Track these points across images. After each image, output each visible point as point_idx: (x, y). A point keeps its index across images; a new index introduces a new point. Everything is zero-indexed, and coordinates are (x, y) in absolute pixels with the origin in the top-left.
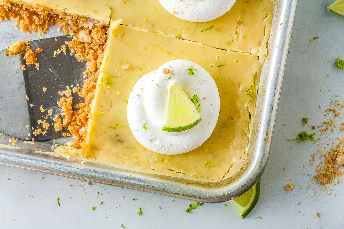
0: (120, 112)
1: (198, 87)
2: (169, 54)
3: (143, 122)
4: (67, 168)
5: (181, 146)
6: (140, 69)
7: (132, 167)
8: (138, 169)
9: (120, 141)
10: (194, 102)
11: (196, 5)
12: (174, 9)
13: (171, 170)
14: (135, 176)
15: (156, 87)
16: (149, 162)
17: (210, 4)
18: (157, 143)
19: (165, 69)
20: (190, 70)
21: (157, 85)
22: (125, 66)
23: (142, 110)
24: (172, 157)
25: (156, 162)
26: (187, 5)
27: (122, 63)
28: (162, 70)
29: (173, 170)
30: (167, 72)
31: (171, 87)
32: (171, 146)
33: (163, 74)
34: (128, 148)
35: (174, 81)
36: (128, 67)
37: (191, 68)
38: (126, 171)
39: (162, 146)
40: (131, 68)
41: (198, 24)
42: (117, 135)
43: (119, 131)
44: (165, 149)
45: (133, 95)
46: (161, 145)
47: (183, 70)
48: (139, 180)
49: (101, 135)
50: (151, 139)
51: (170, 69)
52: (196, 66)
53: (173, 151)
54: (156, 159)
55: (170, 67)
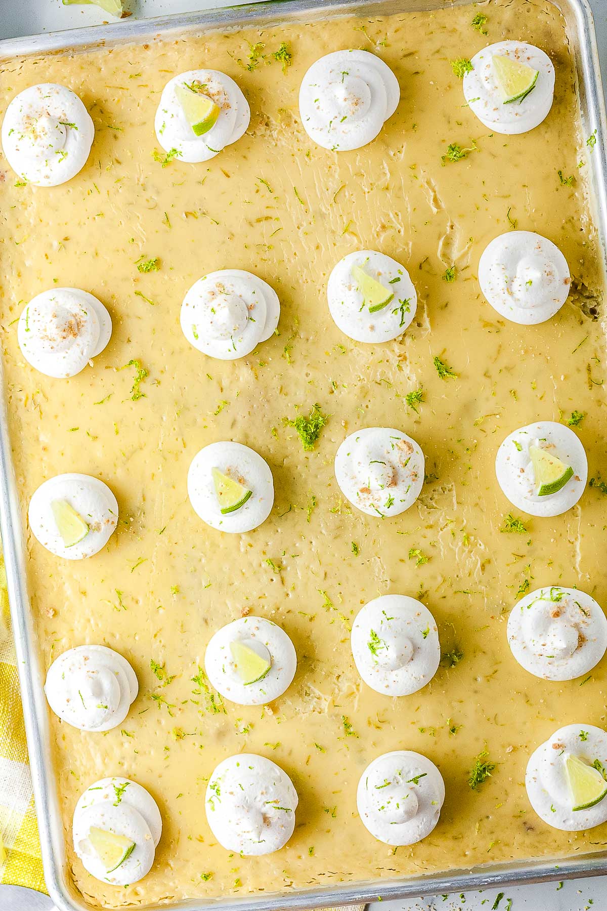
0: (519, 798)
1: (596, 750)
2: (553, 720)
3: (549, 805)
4: (486, 880)
5: (597, 818)
6: (526, 747)
7: (554, 854)
8: (561, 855)
9: (531, 828)
10: (596, 768)
11: (566, 664)
12: (544, 674)
13: (596, 843)
14: (560, 865)
15: (551, 766)
16: (569, 842)
17: (581, 658)
18: (572, 822)
19: (554, 745)
20: (581, 735)
21: (551, 764)
22: (508, 749)
23: (543, 792)
24: (592, 830)
25: (576, 840)
26: (558, 666)
27: (503, 746)
28: (552, 746)
29: (598, 843)
30: (557, 747)
31: (567, 761)
32: (588, 821)
33: (555, 750)
34: (542, 833)
35: (569, 754)
36: (511, 750)
37: (582, 734)
38: (549, 862)
39: (578, 824)
40: (515, 749)
41: (574, 680)
42: (525, 823)
43: (526, 818)
44: (582, 826)
45: (528, 779)
46: (576, 824)
47: (574, 739)
48: (566, 869)
49: (507, 828)
50: (563, 820)
51: (560, 743)
52: (586, 728)
53: (591, 824)
54: (576, 837)
55: (559, 740)
